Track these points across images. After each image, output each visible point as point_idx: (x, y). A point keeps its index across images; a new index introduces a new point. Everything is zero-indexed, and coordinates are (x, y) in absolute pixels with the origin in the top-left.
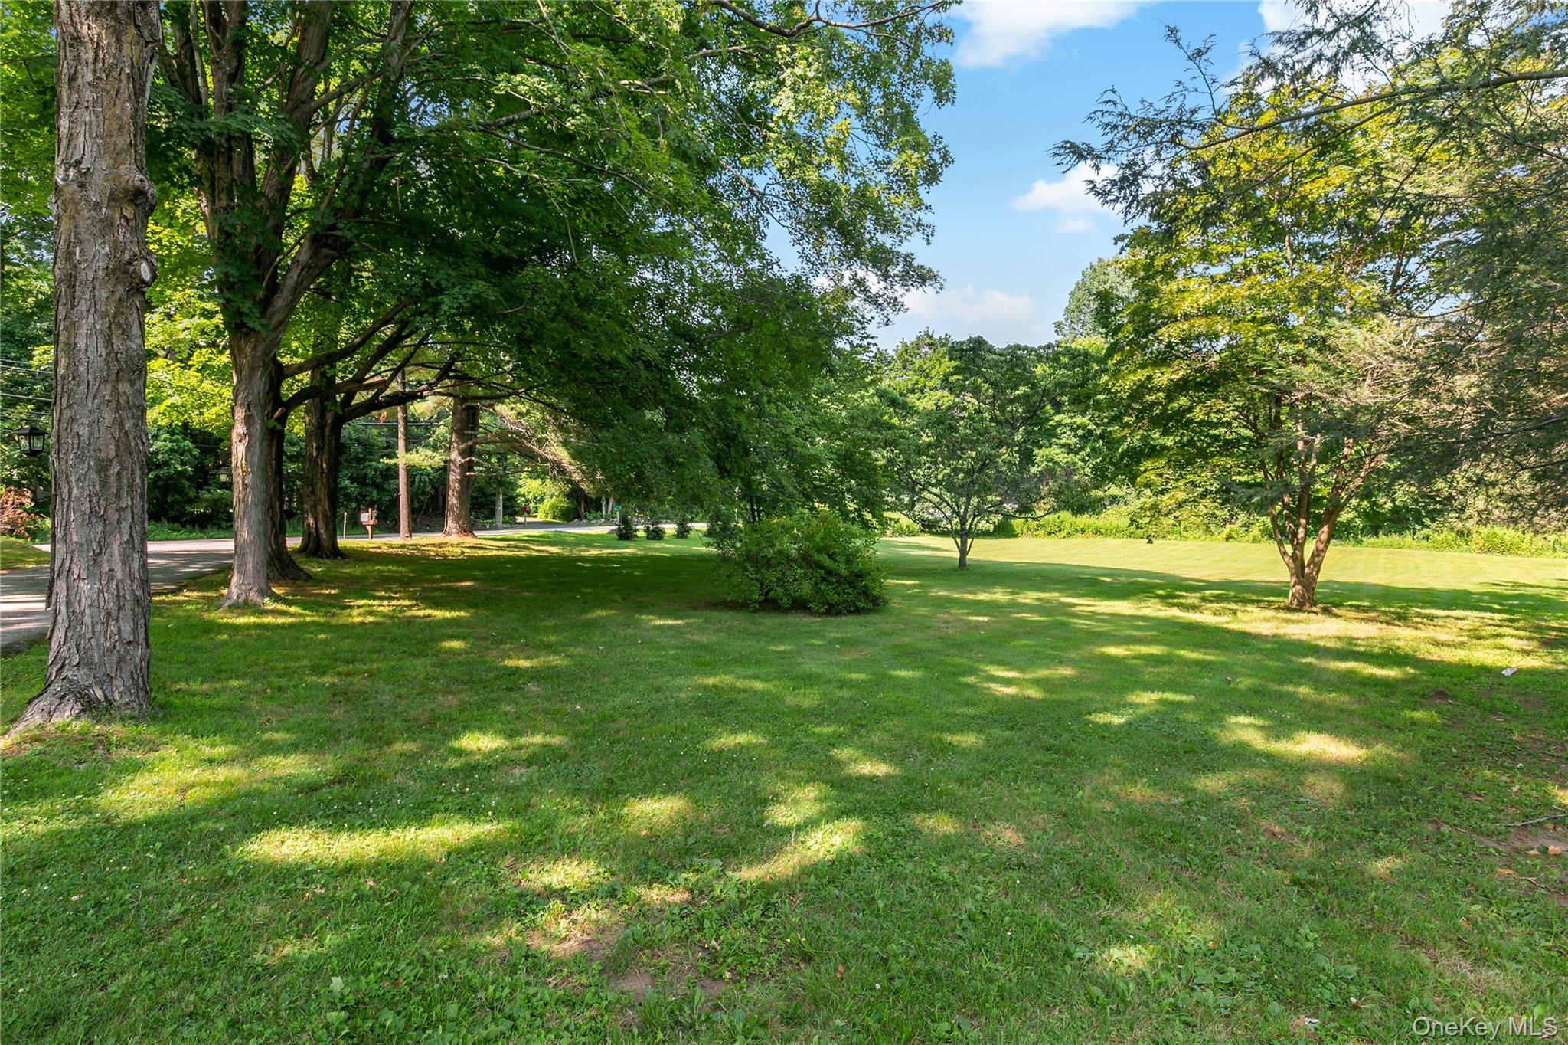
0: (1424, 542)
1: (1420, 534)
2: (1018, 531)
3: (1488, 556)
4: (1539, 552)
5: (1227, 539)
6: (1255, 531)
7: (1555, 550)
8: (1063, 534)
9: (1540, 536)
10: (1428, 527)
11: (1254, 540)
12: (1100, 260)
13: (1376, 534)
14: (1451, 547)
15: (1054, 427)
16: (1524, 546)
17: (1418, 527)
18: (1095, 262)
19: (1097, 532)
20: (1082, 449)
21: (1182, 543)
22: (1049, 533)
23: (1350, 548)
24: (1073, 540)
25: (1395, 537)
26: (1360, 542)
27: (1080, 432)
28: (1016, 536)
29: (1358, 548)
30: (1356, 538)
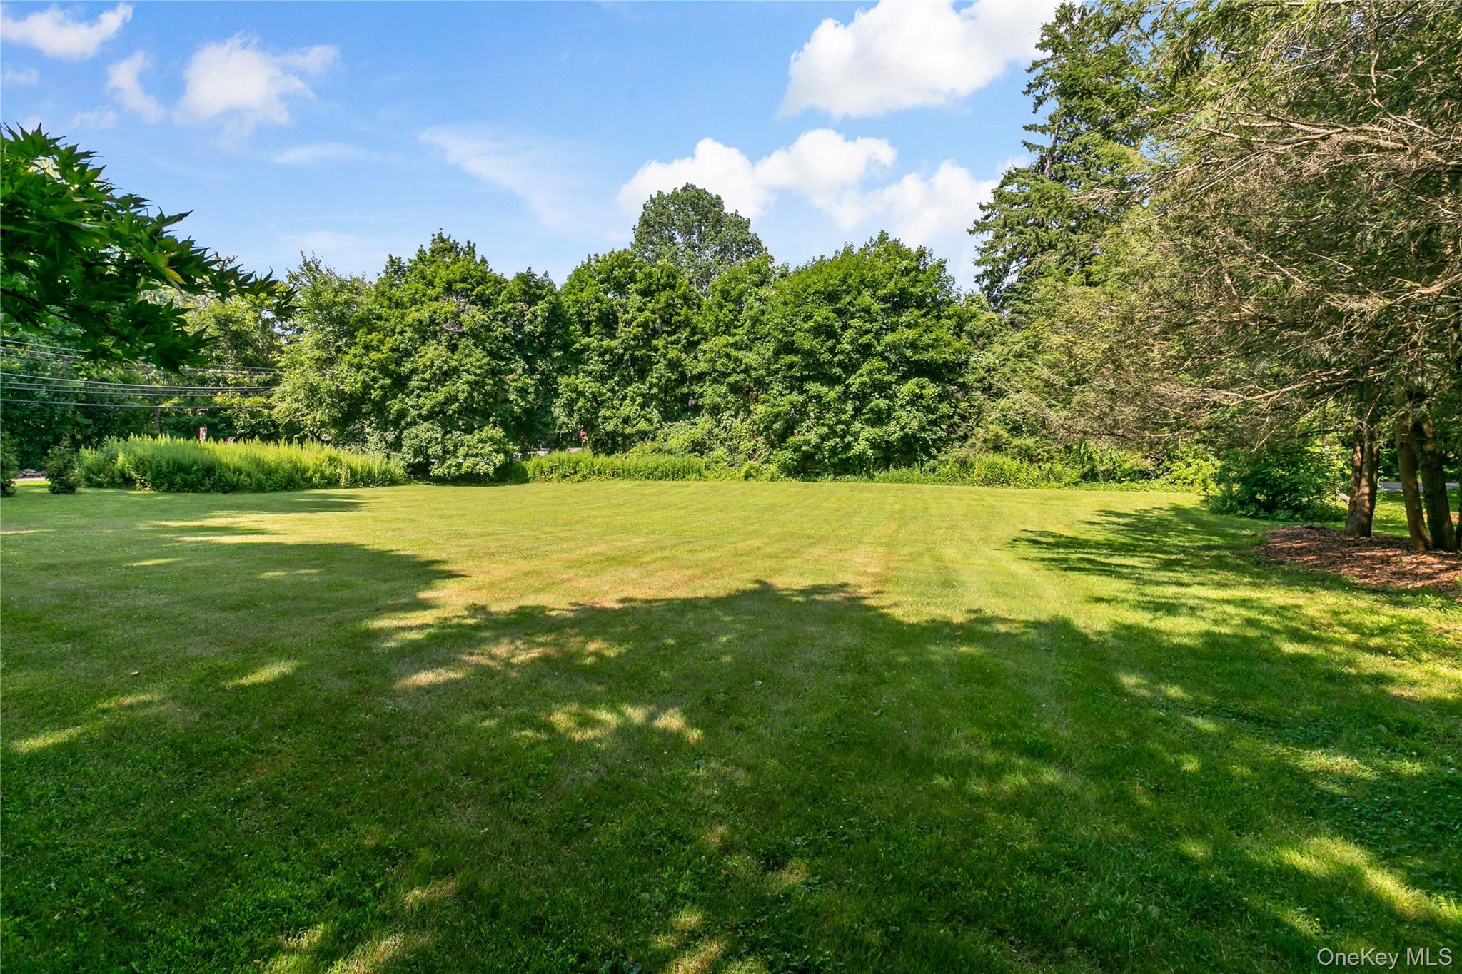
0: (931, 476)
1: (927, 466)
2: (530, 474)
3: (990, 489)
4: (1034, 483)
5: (747, 476)
6: (774, 468)
7: (1048, 481)
8: (578, 476)
9: (1036, 465)
10: (934, 457)
11: (773, 478)
12: (660, 192)
13: (887, 468)
14: (956, 479)
15: (581, 352)
16: (1022, 476)
17: (925, 458)
18: (655, 196)
19: (615, 474)
20: (611, 377)
21: (701, 483)
22: (564, 477)
23: (863, 484)
24: (586, 484)
25: (904, 470)
26: (871, 477)
27: (607, 357)
28: (527, 481)
29: (869, 484)
30: (867, 472)
